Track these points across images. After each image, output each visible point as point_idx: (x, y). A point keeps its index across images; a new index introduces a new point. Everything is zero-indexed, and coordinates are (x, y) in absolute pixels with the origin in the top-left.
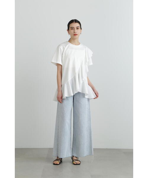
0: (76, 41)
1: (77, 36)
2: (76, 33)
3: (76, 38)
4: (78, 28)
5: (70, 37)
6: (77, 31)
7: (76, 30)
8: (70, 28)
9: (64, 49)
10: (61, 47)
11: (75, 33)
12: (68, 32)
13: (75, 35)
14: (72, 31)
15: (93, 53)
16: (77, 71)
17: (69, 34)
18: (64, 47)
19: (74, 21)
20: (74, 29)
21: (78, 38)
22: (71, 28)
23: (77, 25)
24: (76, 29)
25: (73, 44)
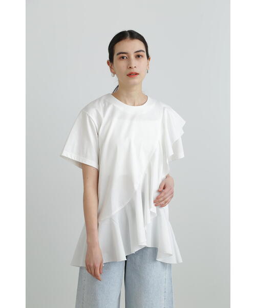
0: (135, 93)
1: (136, 80)
2: (135, 70)
3: (135, 84)
4: (141, 53)
5: (117, 84)
6: (138, 65)
7: (134, 62)
8: (115, 57)
10: (93, 114)
11: (132, 71)
12: (111, 68)
13: (130, 75)
14: (123, 64)
15: (184, 122)
16: (138, 185)
17: (114, 73)
18: (101, 113)
19: (129, 34)
20: (128, 58)
21: (140, 83)
22: (118, 54)
23: (137, 45)
24: (133, 57)
25: (126, 103)
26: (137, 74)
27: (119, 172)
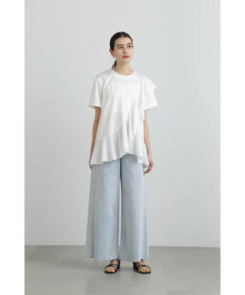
0: (125, 67)
2: (128, 54)
3: (127, 62)
4: (130, 45)
6: (129, 52)
7: (128, 50)
8: (115, 47)
9: (104, 81)
10: (100, 80)
11: (126, 55)
12: (112, 53)
13: (125, 57)
14: (120, 51)
15: (155, 86)
16: (125, 119)
17: (114, 56)
18: (105, 78)
19: (122, 34)
20: (124, 48)
22: (117, 46)
24: (126, 47)
25: (120, 74)
26: (128, 56)
27: (115, 110)
